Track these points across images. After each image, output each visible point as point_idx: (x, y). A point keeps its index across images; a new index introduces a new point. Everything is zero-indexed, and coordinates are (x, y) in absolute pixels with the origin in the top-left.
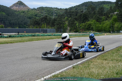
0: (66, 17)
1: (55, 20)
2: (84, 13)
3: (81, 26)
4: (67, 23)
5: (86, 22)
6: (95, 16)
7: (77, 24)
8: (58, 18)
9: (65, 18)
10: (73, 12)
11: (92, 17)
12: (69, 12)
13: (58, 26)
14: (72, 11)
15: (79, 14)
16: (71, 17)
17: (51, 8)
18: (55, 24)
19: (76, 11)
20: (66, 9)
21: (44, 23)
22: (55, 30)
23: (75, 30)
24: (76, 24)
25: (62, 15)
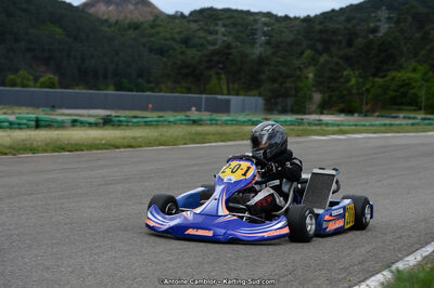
0: (308, 52)
1: (262, 61)
2: (380, 34)
3: (368, 90)
4: (311, 75)
5: (392, 74)
6: (428, 47)
7: (353, 81)
8: (274, 54)
9: (302, 53)
10: (335, 32)
11: (416, 55)
12: (320, 31)
13: (276, 86)
14: (332, 26)
15: (359, 42)
16: (326, 50)
17: (248, 13)
18: (263, 77)
19: (349, 26)
20: (308, 19)
21: (218, 74)
22: (260, 101)
23: (342, 106)
24: (348, 81)
25: (291, 44)
